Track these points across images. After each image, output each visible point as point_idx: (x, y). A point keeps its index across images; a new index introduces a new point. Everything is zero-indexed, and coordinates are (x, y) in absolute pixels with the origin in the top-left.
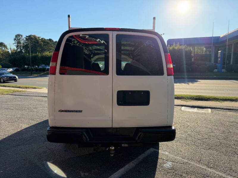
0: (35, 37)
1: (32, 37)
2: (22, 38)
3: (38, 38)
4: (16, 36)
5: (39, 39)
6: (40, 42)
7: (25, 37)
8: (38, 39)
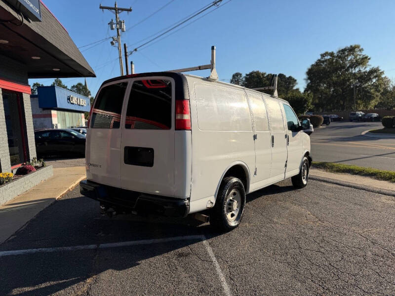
0: (257, 73)
1: (253, 76)
2: (241, 78)
3: (262, 74)
4: (234, 76)
5: (264, 77)
6: (265, 81)
7: (245, 76)
8: (262, 77)
